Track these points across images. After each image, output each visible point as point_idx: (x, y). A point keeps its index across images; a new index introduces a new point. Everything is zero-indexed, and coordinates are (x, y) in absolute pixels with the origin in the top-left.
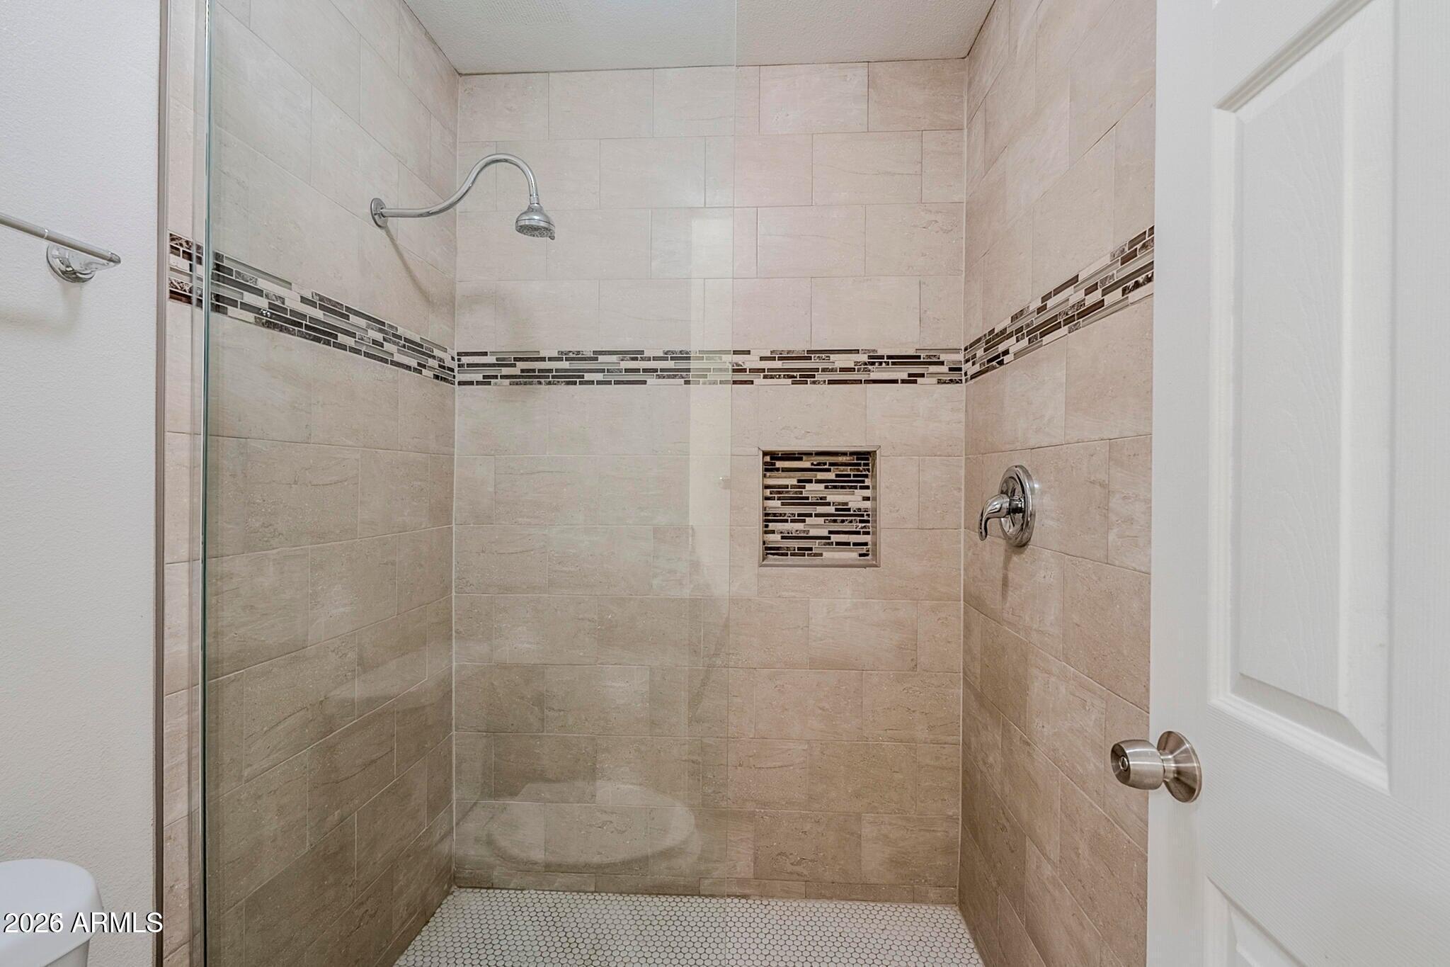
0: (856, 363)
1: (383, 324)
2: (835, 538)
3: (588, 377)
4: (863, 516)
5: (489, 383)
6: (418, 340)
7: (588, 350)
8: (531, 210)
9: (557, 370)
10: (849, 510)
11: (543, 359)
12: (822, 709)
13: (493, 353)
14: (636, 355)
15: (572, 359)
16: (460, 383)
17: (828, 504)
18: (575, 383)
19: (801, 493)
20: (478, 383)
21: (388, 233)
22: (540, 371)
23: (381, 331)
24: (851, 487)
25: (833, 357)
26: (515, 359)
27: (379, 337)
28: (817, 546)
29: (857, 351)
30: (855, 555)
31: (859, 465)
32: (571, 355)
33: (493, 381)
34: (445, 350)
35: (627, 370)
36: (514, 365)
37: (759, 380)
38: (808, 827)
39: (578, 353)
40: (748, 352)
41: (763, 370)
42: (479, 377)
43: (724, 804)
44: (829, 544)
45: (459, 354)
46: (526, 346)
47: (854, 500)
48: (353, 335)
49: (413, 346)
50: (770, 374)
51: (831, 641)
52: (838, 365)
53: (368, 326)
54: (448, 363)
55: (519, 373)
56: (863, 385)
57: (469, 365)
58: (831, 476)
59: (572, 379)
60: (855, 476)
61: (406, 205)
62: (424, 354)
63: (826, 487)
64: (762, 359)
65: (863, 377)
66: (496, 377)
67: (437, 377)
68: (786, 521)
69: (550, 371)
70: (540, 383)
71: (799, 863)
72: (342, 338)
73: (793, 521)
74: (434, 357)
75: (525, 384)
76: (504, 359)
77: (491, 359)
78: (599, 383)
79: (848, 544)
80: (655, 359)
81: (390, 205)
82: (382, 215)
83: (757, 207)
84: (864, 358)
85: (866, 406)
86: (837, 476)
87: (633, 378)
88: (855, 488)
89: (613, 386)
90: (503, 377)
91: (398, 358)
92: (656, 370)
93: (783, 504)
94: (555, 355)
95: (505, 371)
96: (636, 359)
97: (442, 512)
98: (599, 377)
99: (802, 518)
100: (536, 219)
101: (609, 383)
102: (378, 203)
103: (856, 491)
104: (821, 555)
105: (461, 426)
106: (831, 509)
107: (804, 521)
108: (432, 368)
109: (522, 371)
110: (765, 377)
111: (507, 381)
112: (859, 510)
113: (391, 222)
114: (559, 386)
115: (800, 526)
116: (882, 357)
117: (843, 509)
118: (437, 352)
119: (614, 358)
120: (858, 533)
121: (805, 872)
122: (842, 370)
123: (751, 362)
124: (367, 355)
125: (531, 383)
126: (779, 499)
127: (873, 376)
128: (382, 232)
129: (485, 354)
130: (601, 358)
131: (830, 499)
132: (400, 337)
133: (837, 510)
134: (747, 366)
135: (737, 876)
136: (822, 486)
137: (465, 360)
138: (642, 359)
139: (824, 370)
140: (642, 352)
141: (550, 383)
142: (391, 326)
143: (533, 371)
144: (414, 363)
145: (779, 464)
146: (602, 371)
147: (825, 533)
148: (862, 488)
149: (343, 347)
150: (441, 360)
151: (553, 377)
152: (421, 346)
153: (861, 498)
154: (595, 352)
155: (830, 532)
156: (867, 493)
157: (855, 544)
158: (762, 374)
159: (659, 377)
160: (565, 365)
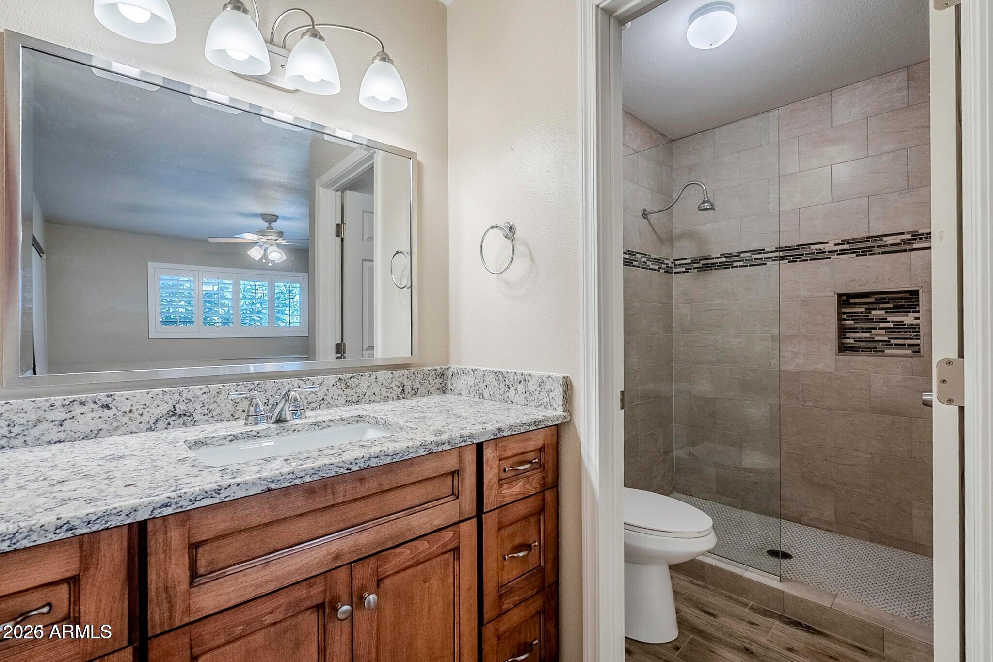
0: (902, 240)
1: (646, 255)
2: (893, 342)
3: (735, 264)
4: (915, 328)
5: (688, 272)
6: (658, 258)
7: (735, 251)
8: (704, 202)
9: (720, 263)
10: (905, 325)
11: (713, 258)
12: (881, 436)
13: (689, 258)
14: (760, 251)
15: (727, 257)
16: (675, 273)
17: (889, 322)
18: (729, 268)
19: (869, 316)
20: (683, 272)
21: (649, 221)
22: (711, 264)
23: (646, 257)
24: (905, 312)
25: (885, 239)
26: (700, 260)
27: (645, 260)
28: (880, 346)
29: (903, 233)
30: (909, 352)
31: (912, 298)
32: (726, 255)
33: (690, 271)
34: (669, 260)
35: (756, 259)
36: (699, 263)
37: (834, 257)
38: (872, 502)
39: (730, 254)
40: (827, 243)
41: (837, 251)
42: (684, 269)
43: (815, 479)
44: (889, 345)
45: (675, 260)
46: (705, 253)
47: (909, 319)
48: (637, 261)
49: (657, 261)
50: (842, 252)
51: (887, 398)
52: (889, 243)
53: (642, 257)
54: (670, 265)
55: (701, 266)
56: (908, 253)
57: (679, 265)
58: (891, 306)
59: (726, 266)
60: (908, 305)
61: (655, 209)
62: (661, 263)
63: (886, 312)
64: (836, 245)
65: (908, 247)
66: (691, 269)
67: (665, 272)
68: (858, 332)
69: (717, 263)
70: (711, 269)
71: (866, 521)
72: (635, 263)
73: (862, 332)
74: (664, 264)
75: (705, 270)
76: (694, 260)
77: (689, 261)
78: (741, 266)
79: (904, 345)
80: (771, 252)
81: (648, 210)
82: (646, 214)
83: (831, 165)
84: (909, 236)
85: (910, 264)
86: (894, 306)
87: (760, 263)
88: (909, 312)
89: (748, 268)
90: (694, 268)
91: (652, 267)
92: (771, 258)
93: (855, 323)
94: (719, 256)
95: (695, 266)
96: (761, 253)
97: (668, 328)
98: (741, 263)
99: (869, 330)
100: (707, 205)
101: (746, 266)
102: (645, 210)
103: (909, 314)
104: (884, 351)
105: (675, 292)
106: (891, 325)
107: (871, 332)
108: (664, 268)
109: (703, 265)
110: (838, 254)
111: (696, 270)
112: (912, 325)
113: (649, 216)
114: (721, 270)
115: (868, 335)
116: (923, 234)
117: (899, 325)
118: (666, 261)
119: (749, 254)
120: (912, 339)
121: (870, 527)
122: (892, 245)
123: (828, 247)
124: (642, 268)
125: (707, 270)
126: (852, 320)
127: (915, 246)
128: (646, 220)
129: (686, 259)
130: (742, 255)
131: (889, 319)
132: (652, 258)
133: (894, 325)
134: (827, 249)
135: (824, 519)
136: (883, 312)
137: (677, 263)
138: (764, 253)
139: (878, 247)
140: (764, 250)
141: (716, 269)
142: (649, 255)
143: (708, 264)
144: (657, 268)
145: (852, 301)
146: (743, 261)
147: (886, 338)
148: (913, 312)
149: (634, 266)
150: (667, 264)
151: (718, 266)
152: (659, 260)
153: (913, 318)
154: (738, 253)
155: (889, 338)
156: (917, 315)
157: (909, 345)
158: (836, 253)
159: (773, 261)
160: (724, 260)
